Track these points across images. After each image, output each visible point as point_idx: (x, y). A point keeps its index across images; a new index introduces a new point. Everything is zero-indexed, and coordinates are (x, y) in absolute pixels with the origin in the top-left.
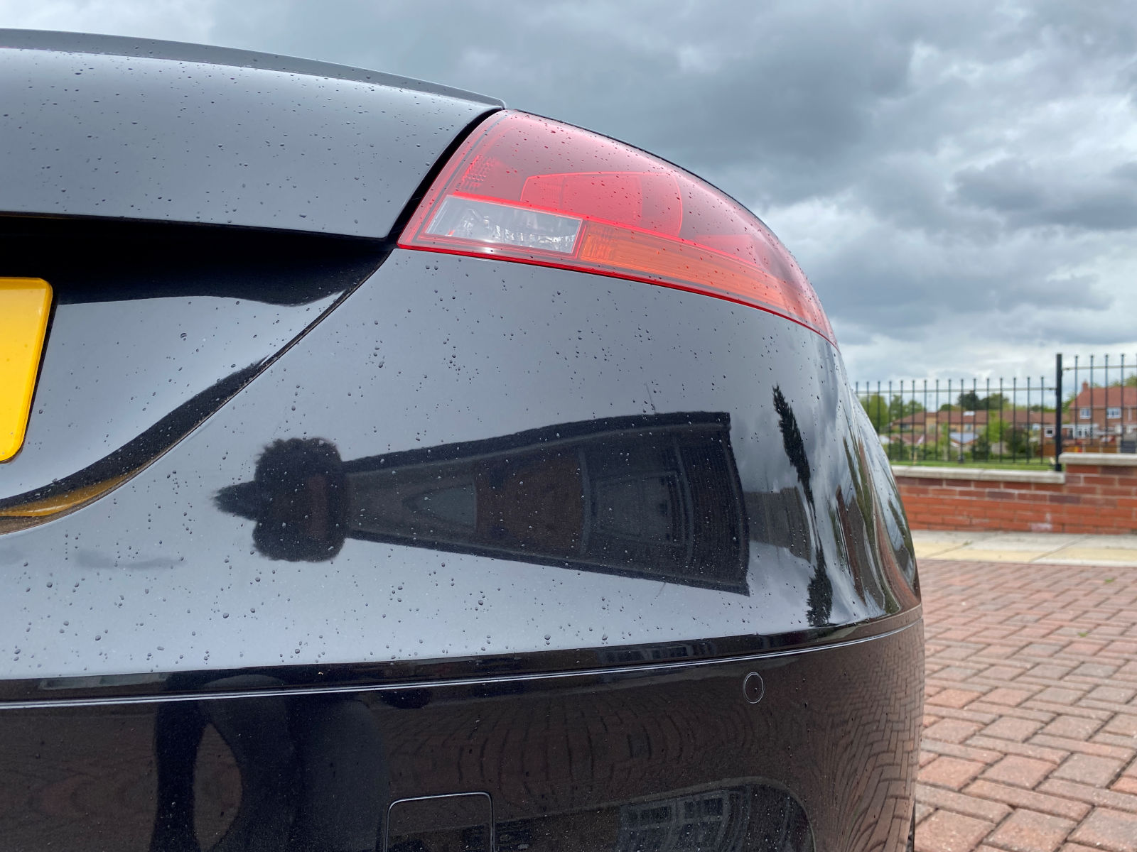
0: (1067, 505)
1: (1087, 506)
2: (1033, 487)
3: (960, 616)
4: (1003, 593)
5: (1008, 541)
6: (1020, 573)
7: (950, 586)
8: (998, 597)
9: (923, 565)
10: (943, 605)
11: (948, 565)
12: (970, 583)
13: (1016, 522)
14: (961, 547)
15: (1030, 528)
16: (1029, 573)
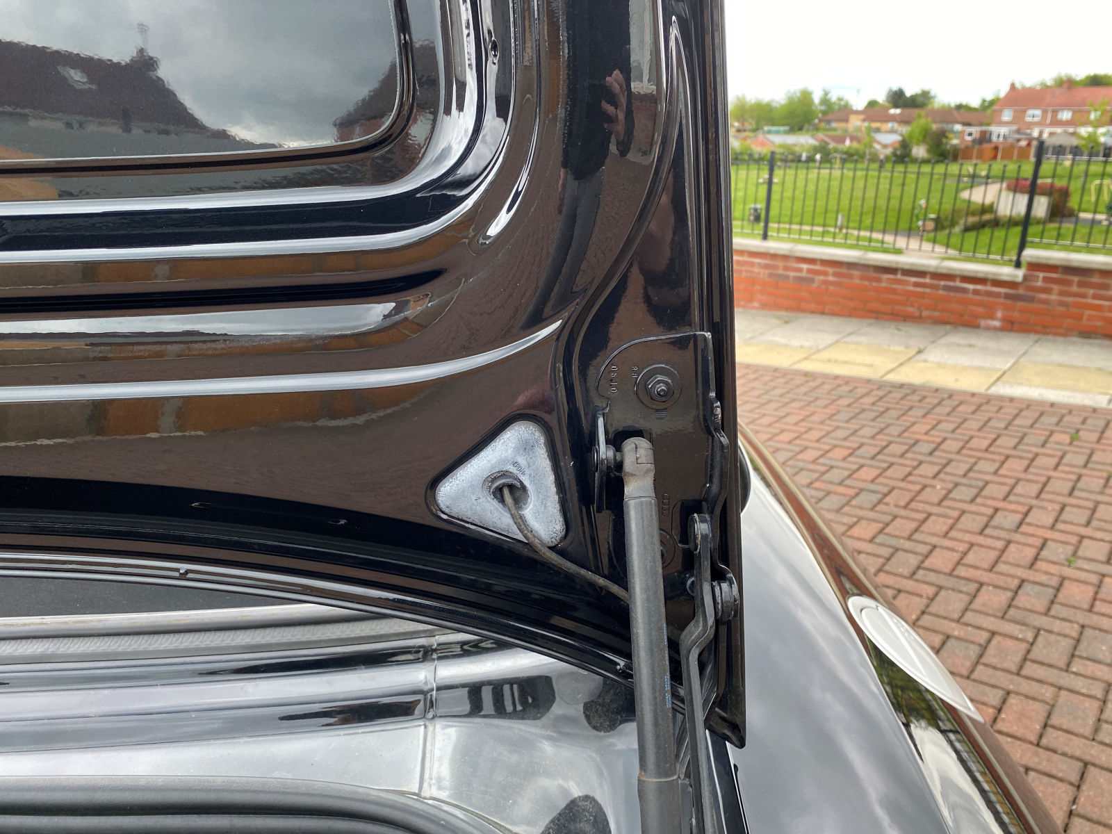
0: (1020, 304)
1: (1041, 306)
2: (989, 283)
3: (939, 515)
4: (973, 460)
5: (959, 345)
6: (982, 416)
7: (917, 442)
8: (970, 470)
9: (881, 393)
10: (918, 487)
11: (907, 395)
12: (936, 436)
13: (966, 317)
14: (914, 356)
15: (979, 324)
16: (991, 415)
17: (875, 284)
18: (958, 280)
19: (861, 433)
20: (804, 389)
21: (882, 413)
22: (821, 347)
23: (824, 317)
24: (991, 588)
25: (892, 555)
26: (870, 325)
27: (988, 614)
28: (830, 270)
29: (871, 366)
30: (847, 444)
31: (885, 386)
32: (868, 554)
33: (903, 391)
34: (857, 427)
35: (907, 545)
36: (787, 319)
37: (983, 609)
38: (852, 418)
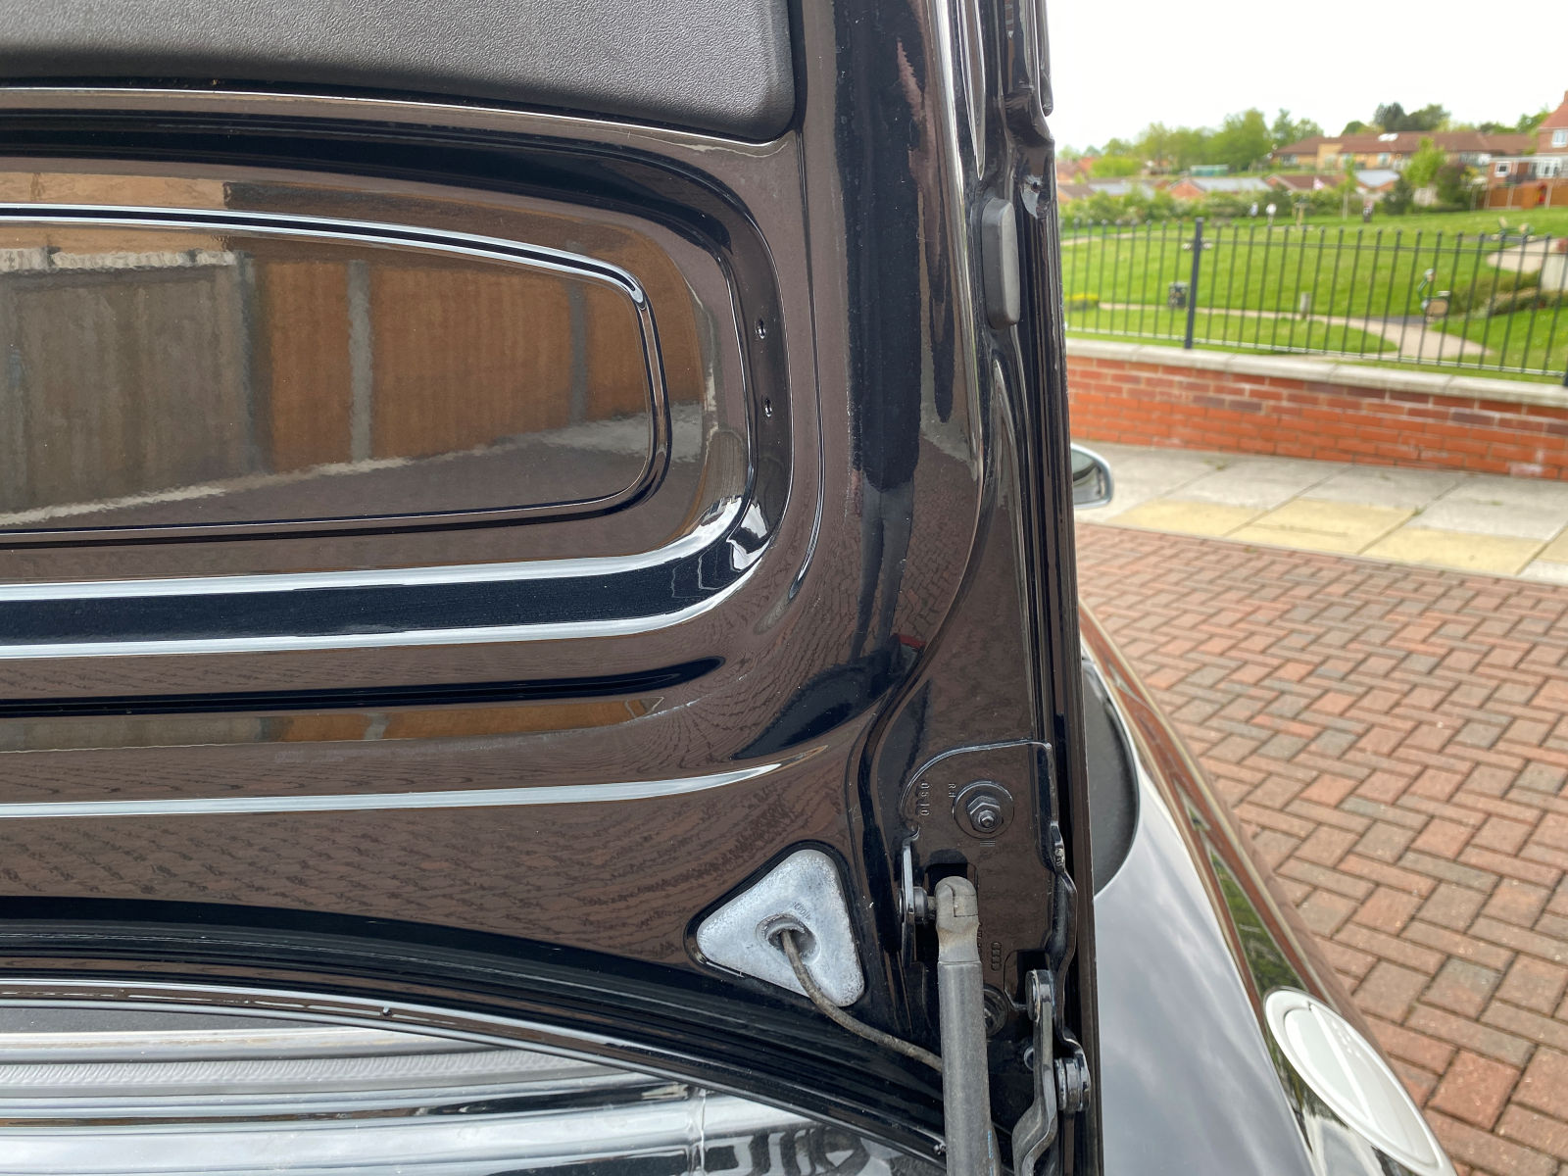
2: (1524, 410)
3: (1439, 768)
4: (1493, 683)
5: (1477, 503)
6: (1510, 615)
7: (1409, 654)
8: (1489, 698)
9: (1357, 578)
10: (1409, 725)
11: (1396, 581)
12: (1439, 645)
13: (1489, 459)
14: (1408, 520)
15: (1509, 469)
16: (1523, 612)
17: (1350, 412)
18: (1476, 405)
19: (1327, 639)
20: (1243, 572)
21: (1359, 608)
22: (1270, 507)
23: (1276, 459)
24: (1515, 883)
25: (1368, 829)
26: (1343, 472)
27: (1510, 924)
28: (1285, 392)
29: (1344, 535)
30: (1306, 657)
31: (1364, 567)
32: (1331, 826)
33: (1391, 575)
34: (1321, 630)
35: (1391, 814)
36: (1221, 464)
37: (1502, 915)
38: (1314, 617)
